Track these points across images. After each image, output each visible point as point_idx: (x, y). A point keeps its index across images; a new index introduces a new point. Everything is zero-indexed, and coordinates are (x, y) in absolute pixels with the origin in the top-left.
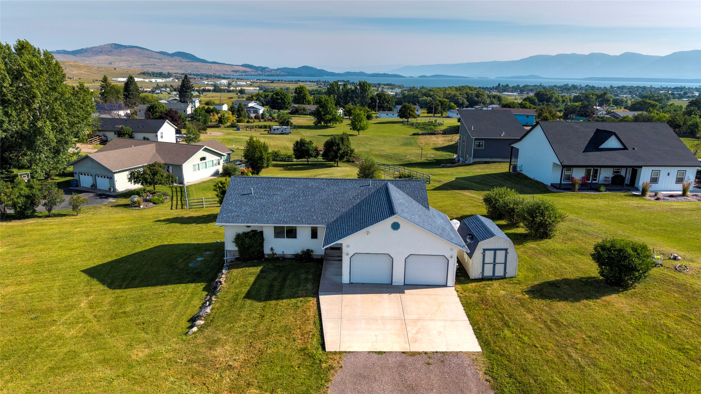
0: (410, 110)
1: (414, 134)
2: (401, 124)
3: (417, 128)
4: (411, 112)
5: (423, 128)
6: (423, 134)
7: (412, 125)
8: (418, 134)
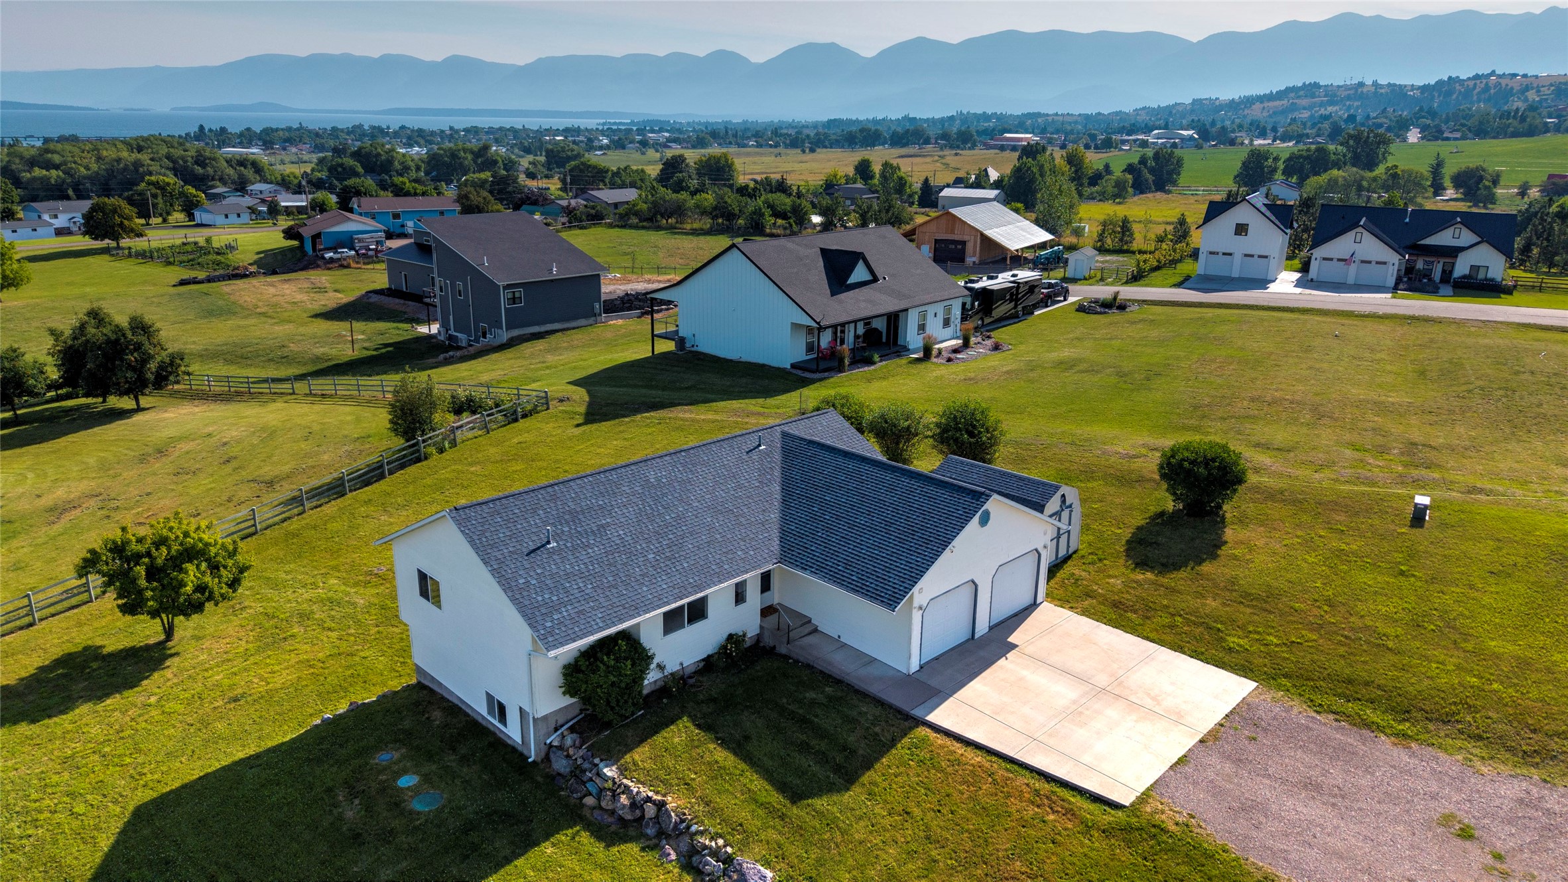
0: (120, 216)
1: (183, 283)
2: (106, 257)
3: (169, 263)
4: (126, 222)
5: (192, 264)
6: (209, 280)
7: (145, 256)
8: (195, 281)
